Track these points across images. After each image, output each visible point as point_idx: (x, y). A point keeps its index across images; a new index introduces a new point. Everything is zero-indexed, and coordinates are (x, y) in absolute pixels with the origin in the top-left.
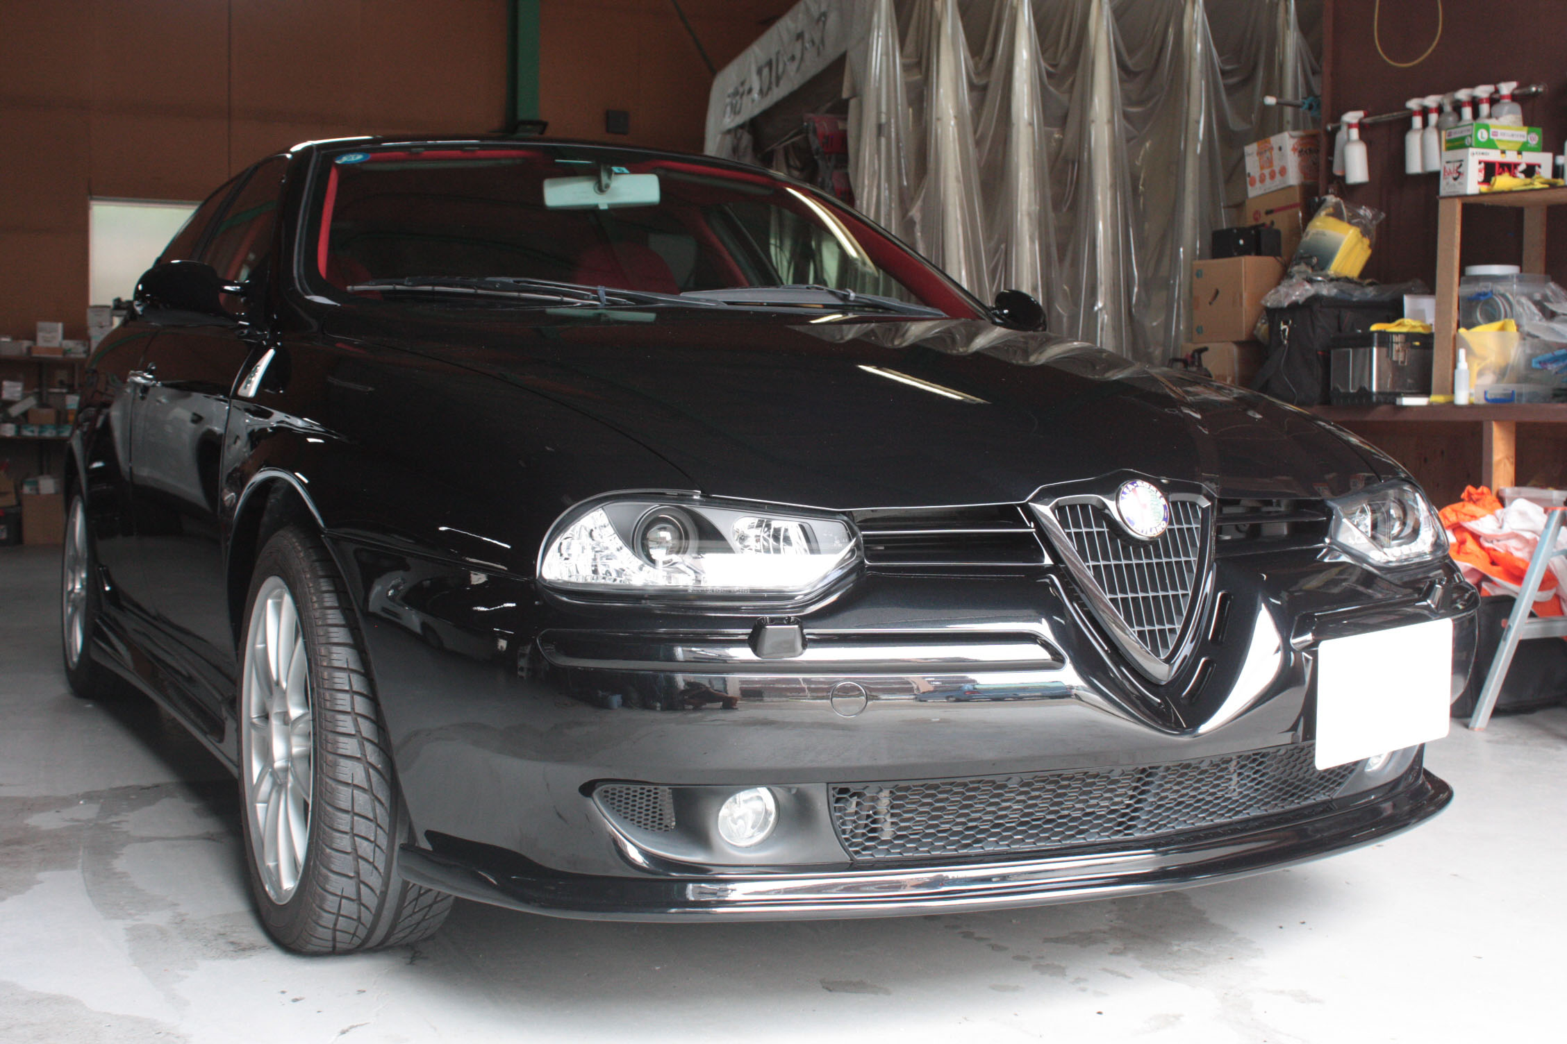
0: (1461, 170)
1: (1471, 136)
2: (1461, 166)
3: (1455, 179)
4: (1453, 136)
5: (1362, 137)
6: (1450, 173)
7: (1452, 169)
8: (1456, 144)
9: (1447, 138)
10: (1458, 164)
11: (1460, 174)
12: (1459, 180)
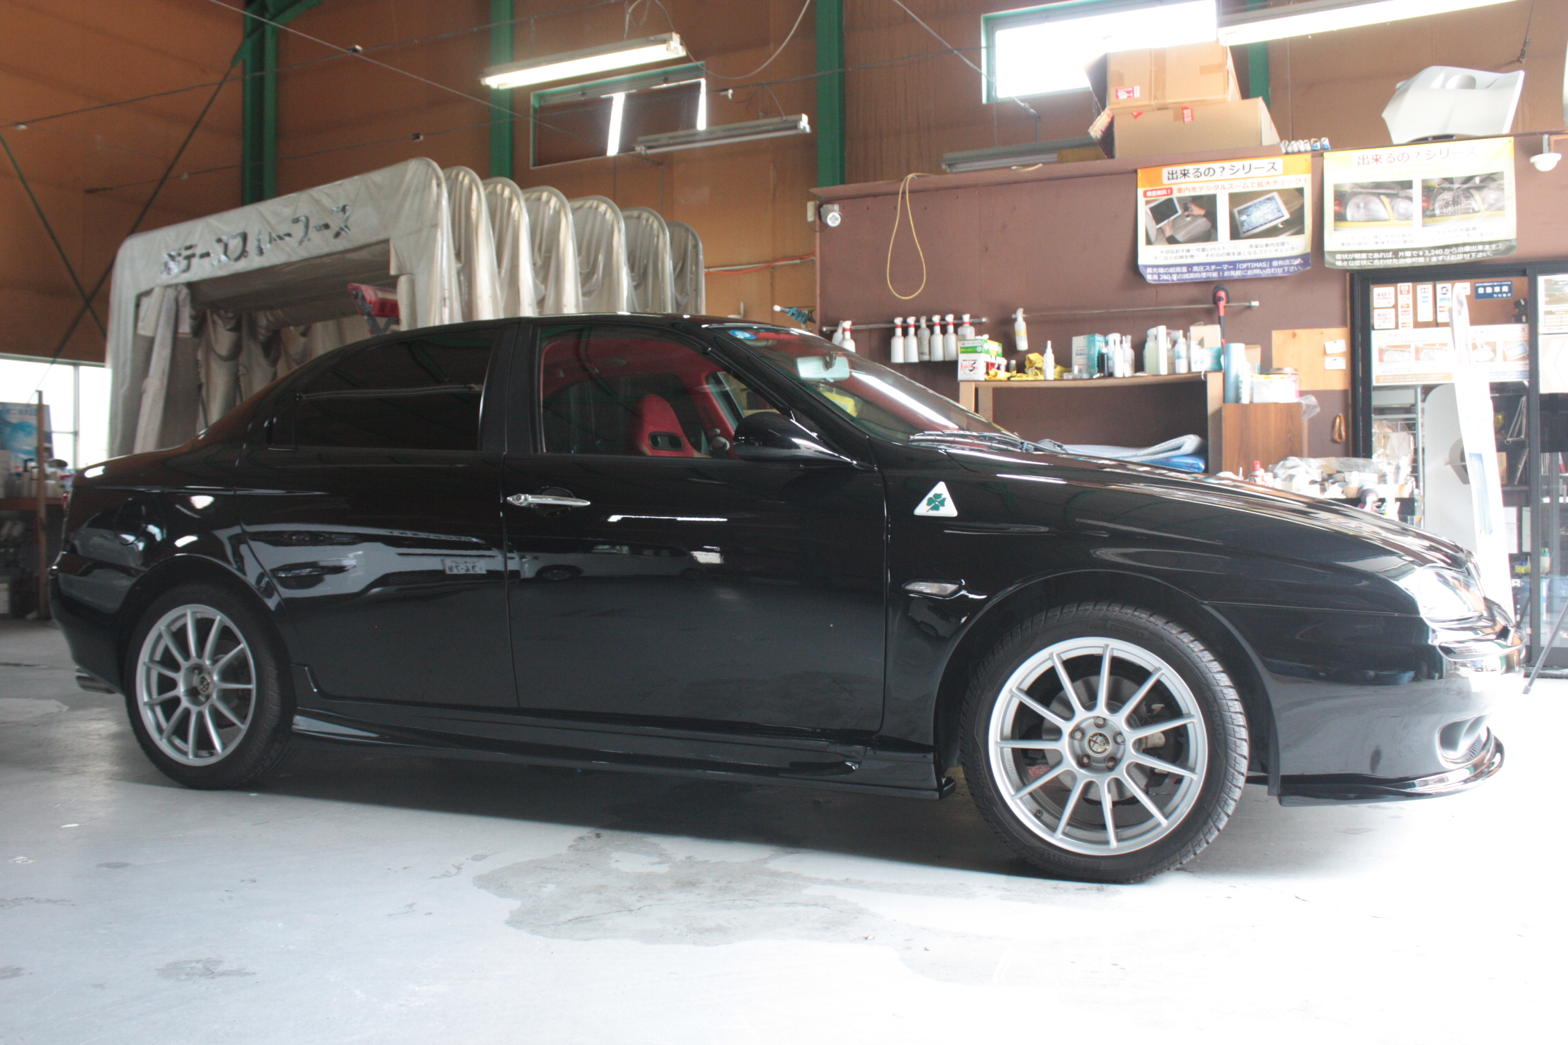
0: (974, 366)
1: (981, 346)
2: (975, 363)
3: (971, 371)
4: (966, 345)
5: (852, 337)
6: (966, 367)
7: (968, 365)
8: (969, 350)
9: (962, 346)
10: (973, 362)
11: (974, 368)
12: (973, 371)
